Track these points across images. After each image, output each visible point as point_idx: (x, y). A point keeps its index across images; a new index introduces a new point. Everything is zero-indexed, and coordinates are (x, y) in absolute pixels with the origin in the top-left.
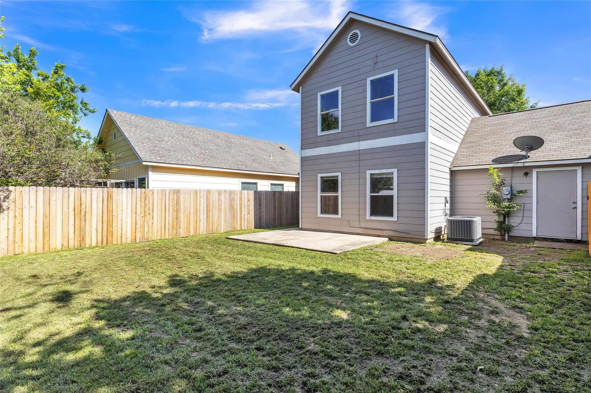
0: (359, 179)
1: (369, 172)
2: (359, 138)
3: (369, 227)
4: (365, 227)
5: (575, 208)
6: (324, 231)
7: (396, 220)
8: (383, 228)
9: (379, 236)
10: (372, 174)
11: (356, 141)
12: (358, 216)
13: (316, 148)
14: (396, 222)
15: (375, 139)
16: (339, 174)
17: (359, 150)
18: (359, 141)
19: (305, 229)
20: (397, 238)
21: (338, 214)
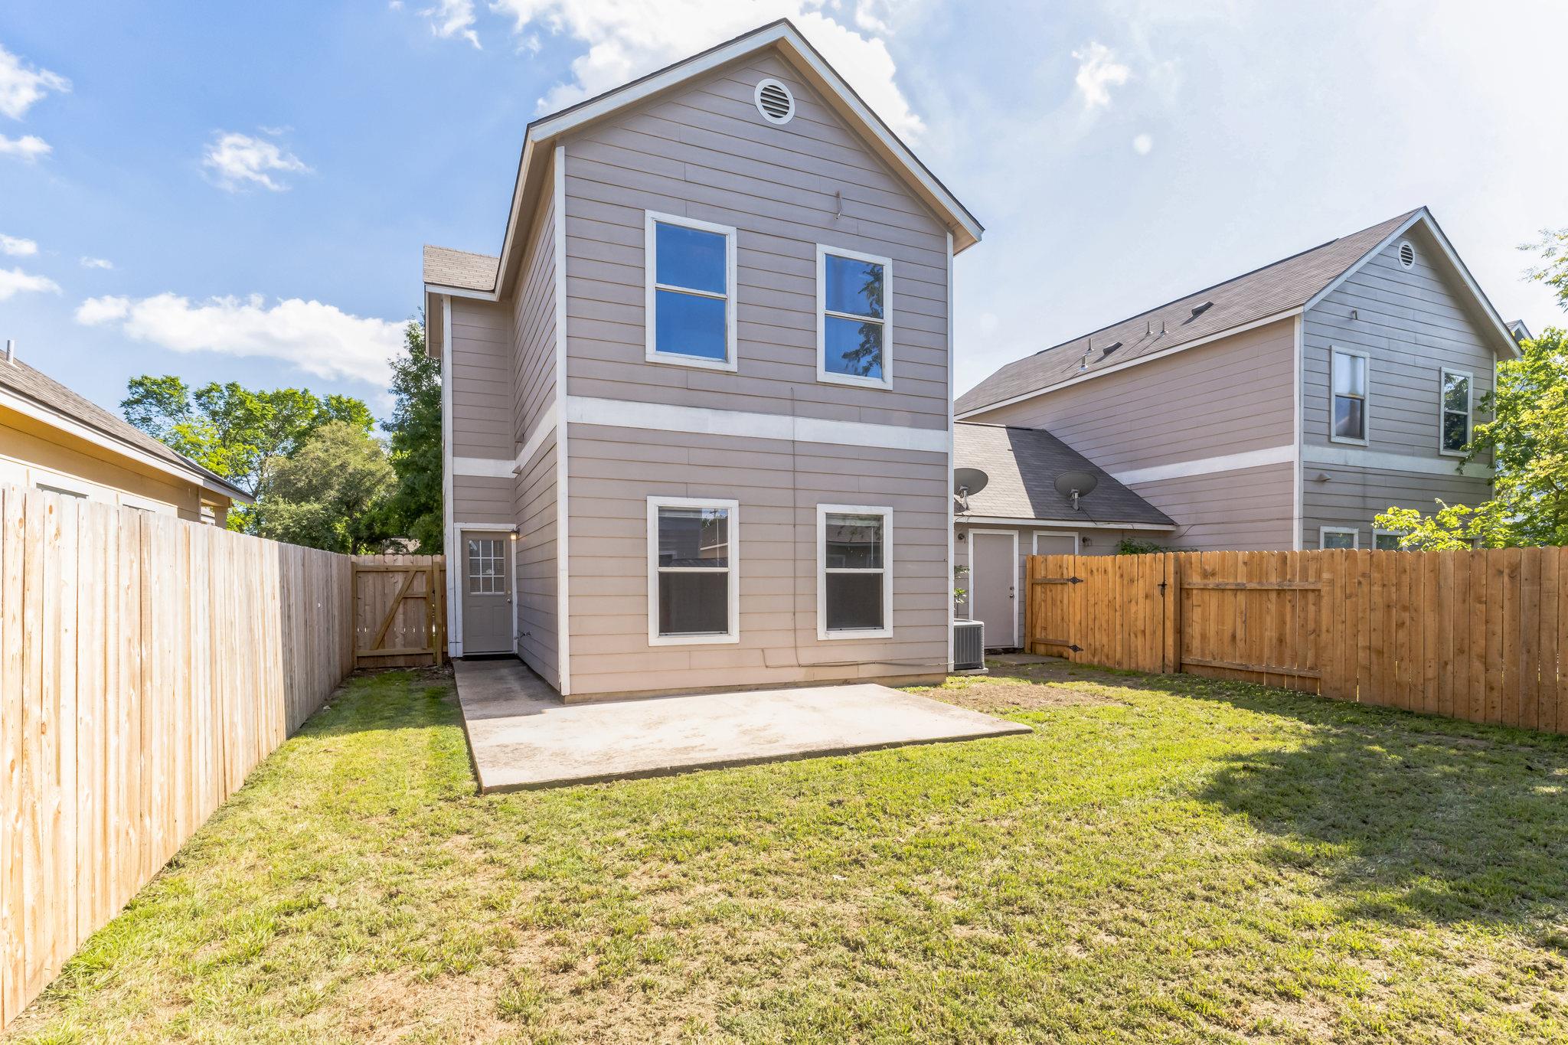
0: (795, 525)
1: (823, 509)
2: (793, 406)
3: (822, 660)
4: (812, 662)
5: (1012, 597)
6: (671, 693)
7: (891, 636)
8: (860, 659)
9: (846, 682)
10: (829, 516)
11: (785, 414)
12: (793, 632)
13: (638, 404)
14: (890, 641)
15: (839, 420)
16: (733, 505)
17: (793, 441)
18: (793, 414)
19: (587, 697)
20: (886, 680)
21: (727, 630)
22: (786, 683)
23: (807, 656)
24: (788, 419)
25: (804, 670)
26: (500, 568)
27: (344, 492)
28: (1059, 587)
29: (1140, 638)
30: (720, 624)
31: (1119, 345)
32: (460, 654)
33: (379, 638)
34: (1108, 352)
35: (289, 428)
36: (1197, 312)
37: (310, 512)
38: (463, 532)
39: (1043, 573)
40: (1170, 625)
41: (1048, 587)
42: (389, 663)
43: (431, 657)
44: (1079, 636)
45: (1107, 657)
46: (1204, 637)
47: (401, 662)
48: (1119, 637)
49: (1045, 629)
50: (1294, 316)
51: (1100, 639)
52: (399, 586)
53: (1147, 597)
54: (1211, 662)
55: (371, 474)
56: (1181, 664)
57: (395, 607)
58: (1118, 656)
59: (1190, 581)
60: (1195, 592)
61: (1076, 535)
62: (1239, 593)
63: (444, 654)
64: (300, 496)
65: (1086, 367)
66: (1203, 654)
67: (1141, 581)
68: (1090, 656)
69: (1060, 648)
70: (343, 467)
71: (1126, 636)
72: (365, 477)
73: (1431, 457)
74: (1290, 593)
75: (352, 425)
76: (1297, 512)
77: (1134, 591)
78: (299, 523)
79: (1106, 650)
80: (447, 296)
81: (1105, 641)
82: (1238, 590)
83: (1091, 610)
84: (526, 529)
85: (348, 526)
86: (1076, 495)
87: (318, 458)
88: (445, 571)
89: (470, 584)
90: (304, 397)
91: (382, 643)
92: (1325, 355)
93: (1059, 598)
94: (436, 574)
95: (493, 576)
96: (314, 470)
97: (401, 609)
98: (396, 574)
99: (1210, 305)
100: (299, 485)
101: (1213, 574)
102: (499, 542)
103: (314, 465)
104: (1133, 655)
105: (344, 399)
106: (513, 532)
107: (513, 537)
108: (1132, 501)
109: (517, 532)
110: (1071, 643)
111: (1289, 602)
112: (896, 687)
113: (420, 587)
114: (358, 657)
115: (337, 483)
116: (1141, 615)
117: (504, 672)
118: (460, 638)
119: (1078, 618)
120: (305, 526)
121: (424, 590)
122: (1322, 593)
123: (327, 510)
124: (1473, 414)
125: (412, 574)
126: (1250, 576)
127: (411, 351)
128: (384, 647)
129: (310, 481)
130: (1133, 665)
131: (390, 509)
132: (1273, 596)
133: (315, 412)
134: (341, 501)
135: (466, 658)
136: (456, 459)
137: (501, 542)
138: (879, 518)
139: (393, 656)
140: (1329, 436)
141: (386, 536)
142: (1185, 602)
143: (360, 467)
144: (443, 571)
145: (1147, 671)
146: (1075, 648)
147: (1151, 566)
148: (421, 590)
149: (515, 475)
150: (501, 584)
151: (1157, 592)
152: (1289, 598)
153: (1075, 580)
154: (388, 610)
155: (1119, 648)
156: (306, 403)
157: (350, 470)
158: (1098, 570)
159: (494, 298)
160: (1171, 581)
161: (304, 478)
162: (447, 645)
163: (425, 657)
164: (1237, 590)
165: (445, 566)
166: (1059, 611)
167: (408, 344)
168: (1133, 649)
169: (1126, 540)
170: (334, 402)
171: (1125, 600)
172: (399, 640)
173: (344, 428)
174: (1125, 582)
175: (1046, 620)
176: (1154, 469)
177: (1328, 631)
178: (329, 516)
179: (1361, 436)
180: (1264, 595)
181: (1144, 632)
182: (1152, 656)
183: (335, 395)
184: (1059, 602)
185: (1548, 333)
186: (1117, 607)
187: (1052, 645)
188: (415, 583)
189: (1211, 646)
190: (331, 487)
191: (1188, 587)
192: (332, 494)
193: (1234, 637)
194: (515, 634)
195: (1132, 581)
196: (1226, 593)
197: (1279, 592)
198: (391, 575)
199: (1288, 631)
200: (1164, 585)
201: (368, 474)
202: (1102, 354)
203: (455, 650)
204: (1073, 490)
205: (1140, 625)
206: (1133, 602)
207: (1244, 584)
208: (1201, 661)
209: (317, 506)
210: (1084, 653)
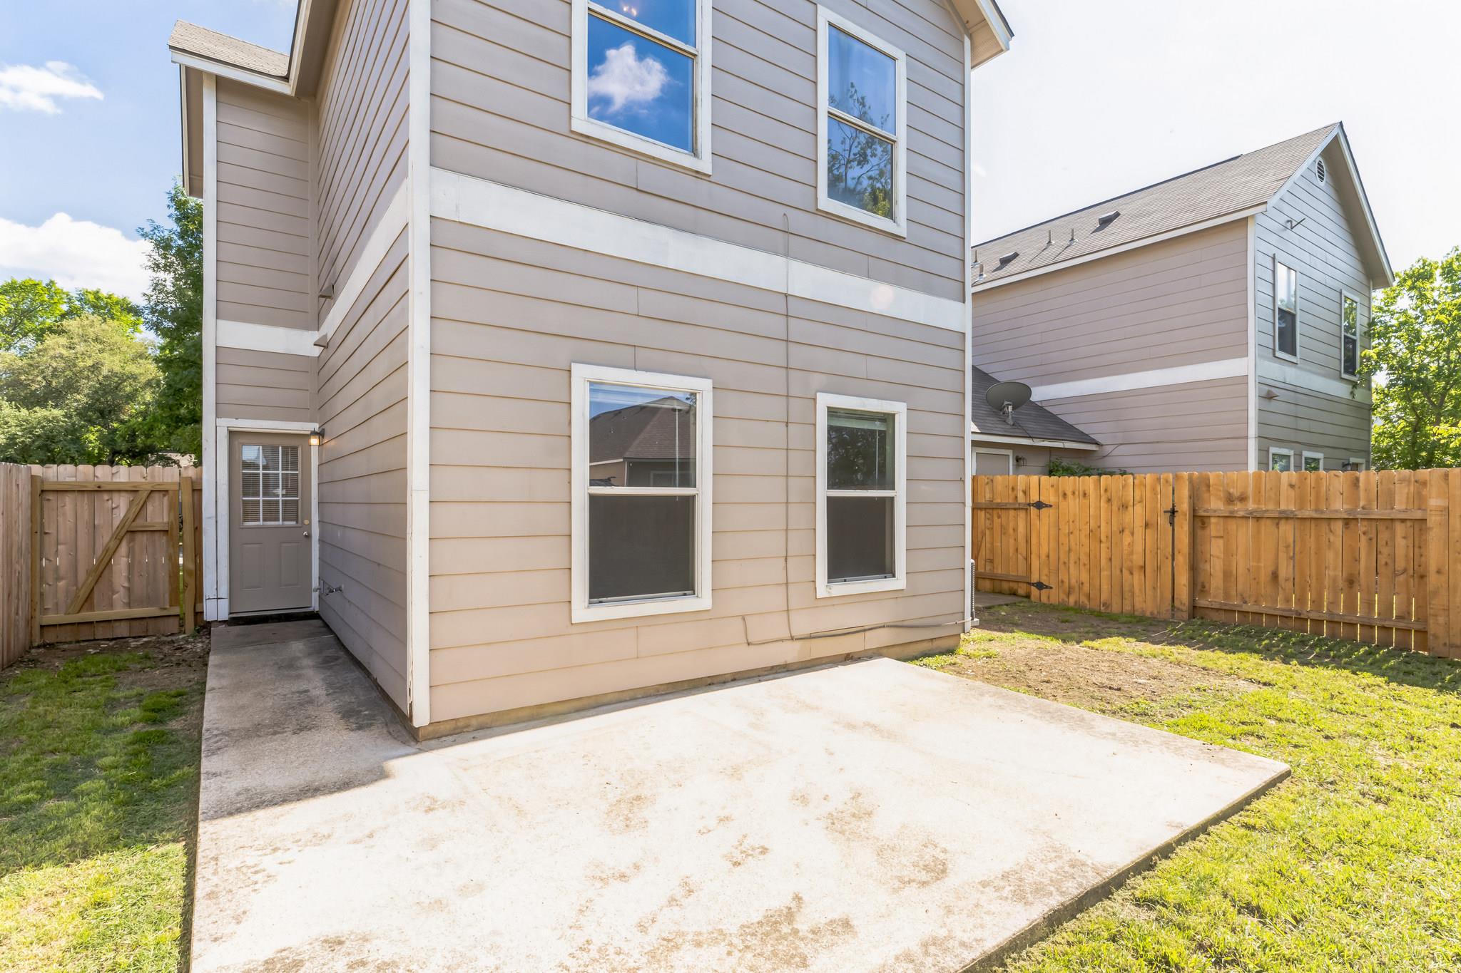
0: (787, 424)
1: (824, 401)
3: (822, 629)
4: (808, 631)
6: (605, 700)
7: (905, 588)
8: (867, 623)
9: (849, 658)
10: (832, 412)
11: (776, 253)
12: (784, 586)
13: (556, 202)
14: (900, 594)
15: (844, 271)
16: (703, 386)
17: (786, 295)
18: (787, 254)
19: (461, 724)
20: (897, 650)
21: (693, 589)
22: (772, 668)
23: (803, 625)
24: (780, 260)
25: (798, 644)
26: (292, 486)
27: (95, 395)
28: (1012, 513)
29: (1137, 578)
30: (683, 581)
31: (1016, 255)
32: (224, 616)
33: (83, 593)
34: (1005, 262)
35: (28, 325)
36: (1105, 222)
37: (45, 418)
38: (232, 434)
39: (988, 496)
40: (1182, 561)
41: (995, 512)
42: (100, 632)
43: (177, 619)
44: (1045, 571)
45: (1089, 597)
46: (1227, 575)
47: (122, 630)
48: (1105, 574)
49: (991, 561)
50: (1247, 218)
51: (1077, 575)
52: (121, 513)
53: (1147, 525)
54: (1241, 606)
55: (134, 377)
56: (1194, 607)
57: (113, 545)
58: (1104, 597)
59: (1206, 506)
60: (1213, 520)
61: (1010, 452)
62: (1282, 522)
63: (198, 614)
64: (33, 401)
65: (985, 276)
66: (1227, 595)
67: (1138, 508)
68: (1062, 596)
69: (1012, 584)
70: (95, 368)
71: (1116, 572)
72: (125, 381)
73: (1334, 379)
74: (1365, 523)
75: (110, 321)
76: (1252, 430)
77: (1128, 517)
78: (31, 432)
79: (1086, 588)
80: (209, 74)
81: (1084, 577)
82: (1285, 517)
83: (1063, 539)
84: (332, 429)
85: (100, 438)
86: (1010, 407)
87: (61, 356)
88: (201, 490)
89: (241, 512)
90: (49, 290)
91: (88, 602)
92: (1269, 264)
93: (1012, 525)
94: (185, 497)
95: (280, 498)
96: (55, 369)
97: (123, 549)
98: (116, 496)
99: (1117, 215)
100: (35, 386)
101: (1243, 499)
102: (291, 449)
103: (55, 364)
104: (1127, 595)
105: (104, 293)
106: (314, 433)
107: (314, 441)
108: (1047, 419)
109: (321, 434)
110: (1035, 579)
111: (1364, 533)
112: (905, 660)
113: (158, 514)
114: (42, 627)
115: (87, 386)
116: (1139, 548)
117: (297, 647)
118: (224, 591)
119: (1044, 551)
120: (39, 436)
121: (166, 520)
122: (1429, 524)
123: (70, 417)
124: (1361, 340)
125: (145, 494)
126: (1301, 501)
127: (178, 220)
128: (92, 608)
129: (49, 383)
130: (1127, 608)
131: (155, 420)
132: (1338, 527)
133: (65, 308)
134: (90, 407)
135: (234, 621)
136: (220, 322)
137: (295, 449)
138: (888, 419)
139: (109, 621)
140: (1274, 350)
141: (152, 449)
142: (1199, 532)
143: (117, 369)
144: (197, 490)
145: (1148, 614)
146: (1040, 586)
147: (1154, 489)
148: (158, 520)
149: (317, 351)
150: (294, 510)
151: (1163, 520)
152: (1364, 529)
153: (1039, 505)
154: (99, 551)
155: (1105, 587)
156: (51, 297)
157: (105, 372)
158: (1074, 493)
159: (288, 89)
160: (1184, 506)
161: (39, 379)
162: (201, 601)
163: (166, 620)
164: (1280, 518)
165: (201, 484)
166: (1012, 541)
167: (172, 211)
168: (1126, 588)
169: (1053, 459)
170: (91, 297)
171: (1114, 528)
172: (120, 597)
173: (96, 323)
174: (1115, 508)
175: (992, 550)
176: (1071, 384)
177: (1439, 572)
178: (73, 424)
179: (1294, 353)
180: (1324, 526)
181: (1143, 568)
182: (1155, 597)
183: (92, 288)
184: (1011, 531)
185: (1421, 262)
186: (1103, 538)
187: (1001, 580)
188: (150, 508)
189: (1240, 587)
190: (78, 391)
191: (1205, 514)
192: (82, 399)
193: (1275, 576)
194: (315, 583)
195: (1125, 507)
196: (1263, 522)
197: (1347, 522)
198: (106, 496)
199: (1362, 571)
200: (1173, 512)
201: (128, 378)
202: (998, 263)
203: (216, 608)
204: (1006, 403)
205: (1137, 559)
206: (1127, 532)
207: (1292, 512)
208: (1226, 605)
209: (57, 413)
210: (1053, 590)
